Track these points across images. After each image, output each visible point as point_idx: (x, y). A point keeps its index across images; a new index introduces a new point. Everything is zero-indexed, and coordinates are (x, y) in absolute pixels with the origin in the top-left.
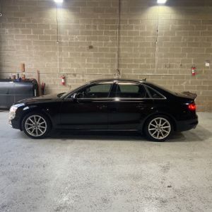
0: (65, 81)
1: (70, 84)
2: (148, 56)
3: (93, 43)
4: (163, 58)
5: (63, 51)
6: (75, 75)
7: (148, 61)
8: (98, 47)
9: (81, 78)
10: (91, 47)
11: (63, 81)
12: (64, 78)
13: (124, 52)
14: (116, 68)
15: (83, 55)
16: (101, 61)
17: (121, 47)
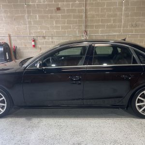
0: (35, 43)
1: (40, 46)
2: (115, 15)
3: (60, 4)
4: (130, 18)
5: (31, 14)
6: (44, 37)
7: (114, 21)
8: (66, 9)
9: (50, 40)
10: (58, 9)
11: (33, 43)
12: (34, 41)
13: (91, 13)
14: (83, 29)
15: (51, 18)
16: (69, 22)
17: (88, 8)
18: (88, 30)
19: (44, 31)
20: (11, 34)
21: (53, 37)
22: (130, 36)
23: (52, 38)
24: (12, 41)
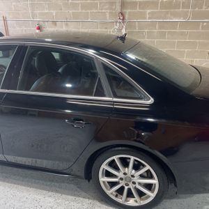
6: (54, 23)
9: (64, 28)
12: (39, 28)
14: (119, 10)
18: (127, 11)
19: (54, 13)
20: (7, 16)
21: (69, 23)
22: (205, 24)
23: (67, 25)
24: (9, 28)
